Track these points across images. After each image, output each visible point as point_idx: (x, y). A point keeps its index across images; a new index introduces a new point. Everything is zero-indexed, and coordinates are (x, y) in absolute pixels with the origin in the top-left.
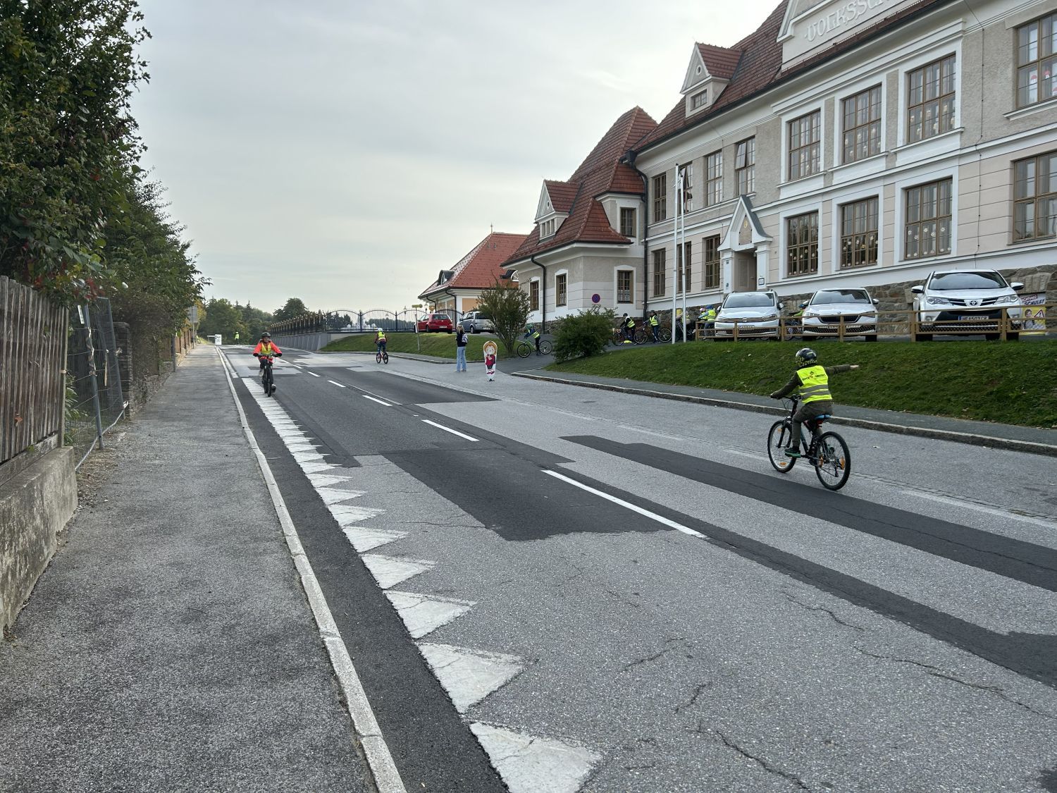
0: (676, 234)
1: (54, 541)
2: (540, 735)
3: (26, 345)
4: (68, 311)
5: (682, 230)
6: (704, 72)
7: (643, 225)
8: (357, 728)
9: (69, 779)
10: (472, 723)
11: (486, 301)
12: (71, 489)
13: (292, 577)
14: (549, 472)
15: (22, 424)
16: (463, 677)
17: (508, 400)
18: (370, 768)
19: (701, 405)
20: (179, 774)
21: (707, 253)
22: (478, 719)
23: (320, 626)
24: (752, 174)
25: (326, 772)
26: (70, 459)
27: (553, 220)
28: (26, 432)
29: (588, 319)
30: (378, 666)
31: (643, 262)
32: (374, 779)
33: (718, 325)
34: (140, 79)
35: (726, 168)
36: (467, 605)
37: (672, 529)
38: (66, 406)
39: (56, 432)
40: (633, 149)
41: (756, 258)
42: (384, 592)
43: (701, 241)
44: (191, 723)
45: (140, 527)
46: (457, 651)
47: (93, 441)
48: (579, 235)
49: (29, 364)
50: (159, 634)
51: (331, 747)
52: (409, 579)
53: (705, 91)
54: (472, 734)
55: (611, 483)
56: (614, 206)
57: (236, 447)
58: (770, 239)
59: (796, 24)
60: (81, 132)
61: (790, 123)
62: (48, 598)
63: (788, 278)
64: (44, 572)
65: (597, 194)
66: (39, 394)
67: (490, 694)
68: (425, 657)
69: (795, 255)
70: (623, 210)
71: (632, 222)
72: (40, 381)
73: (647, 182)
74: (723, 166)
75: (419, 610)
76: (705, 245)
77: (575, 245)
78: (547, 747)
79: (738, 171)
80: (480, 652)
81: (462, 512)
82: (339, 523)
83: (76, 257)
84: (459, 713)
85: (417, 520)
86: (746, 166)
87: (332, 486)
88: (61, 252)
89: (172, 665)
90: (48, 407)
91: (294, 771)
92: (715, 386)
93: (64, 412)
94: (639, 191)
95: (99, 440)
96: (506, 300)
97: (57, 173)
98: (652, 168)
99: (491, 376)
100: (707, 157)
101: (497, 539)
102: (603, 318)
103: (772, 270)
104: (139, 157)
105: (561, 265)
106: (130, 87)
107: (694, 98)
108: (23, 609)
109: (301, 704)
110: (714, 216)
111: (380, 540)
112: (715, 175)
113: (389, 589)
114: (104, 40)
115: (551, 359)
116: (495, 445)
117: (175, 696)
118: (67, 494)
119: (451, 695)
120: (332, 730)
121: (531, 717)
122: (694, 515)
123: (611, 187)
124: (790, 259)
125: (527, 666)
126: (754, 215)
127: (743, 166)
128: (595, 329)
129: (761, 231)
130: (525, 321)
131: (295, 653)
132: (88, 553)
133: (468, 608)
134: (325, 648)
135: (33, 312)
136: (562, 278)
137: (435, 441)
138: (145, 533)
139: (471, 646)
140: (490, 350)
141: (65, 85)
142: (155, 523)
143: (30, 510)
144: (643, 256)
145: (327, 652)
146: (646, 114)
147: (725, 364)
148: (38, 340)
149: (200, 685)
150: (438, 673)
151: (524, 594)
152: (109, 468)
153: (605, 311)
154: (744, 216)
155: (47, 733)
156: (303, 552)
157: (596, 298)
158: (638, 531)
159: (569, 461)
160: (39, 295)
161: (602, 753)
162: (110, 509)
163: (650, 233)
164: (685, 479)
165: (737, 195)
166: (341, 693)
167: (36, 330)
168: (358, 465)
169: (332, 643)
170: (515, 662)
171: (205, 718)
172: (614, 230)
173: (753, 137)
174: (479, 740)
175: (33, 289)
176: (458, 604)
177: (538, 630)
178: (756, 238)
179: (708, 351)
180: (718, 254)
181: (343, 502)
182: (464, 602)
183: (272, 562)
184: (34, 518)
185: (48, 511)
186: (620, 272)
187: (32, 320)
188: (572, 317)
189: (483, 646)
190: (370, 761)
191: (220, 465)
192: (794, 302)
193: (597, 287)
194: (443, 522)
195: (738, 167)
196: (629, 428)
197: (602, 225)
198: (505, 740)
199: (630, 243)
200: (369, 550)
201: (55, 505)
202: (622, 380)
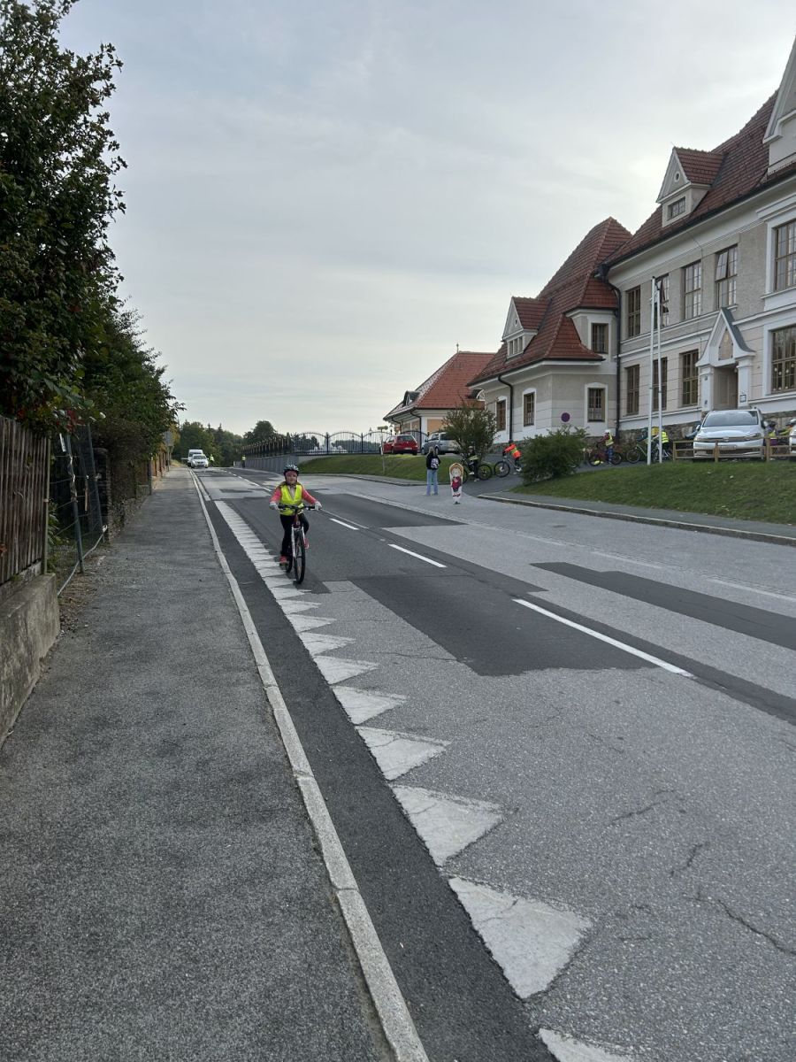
0: (652, 350)
1: (38, 667)
2: (523, 895)
3: (10, 477)
4: (50, 441)
5: (659, 345)
6: (682, 179)
7: (616, 341)
8: (332, 879)
9: (47, 922)
10: (451, 877)
11: (452, 422)
12: (53, 615)
13: (264, 710)
14: (521, 602)
15: (7, 554)
16: (441, 825)
17: (475, 524)
18: (346, 926)
19: (679, 531)
20: (155, 922)
21: (684, 369)
22: (457, 873)
23: (293, 764)
24: (733, 285)
25: (301, 928)
26: (53, 586)
27: (521, 338)
28: (11, 561)
29: (557, 439)
30: (351, 809)
31: (615, 380)
32: (351, 939)
33: (697, 445)
34: (116, 209)
35: (705, 279)
36: (441, 745)
37: (655, 666)
38: (49, 534)
39: (39, 560)
40: (606, 263)
41: (737, 374)
42: (357, 728)
43: (678, 356)
44: (168, 865)
45: (118, 654)
46: (432, 796)
47: (74, 565)
48: (548, 352)
49: (14, 495)
50: (136, 768)
51: (306, 900)
52: (381, 714)
53: (684, 199)
54: (451, 890)
55: (588, 614)
56: (585, 322)
57: (209, 571)
58: (753, 354)
59: (784, 123)
60: (60, 265)
61: (776, 229)
62: (32, 726)
63: (772, 394)
64: (28, 698)
65: (567, 309)
66: (23, 523)
67: (469, 846)
68: (400, 801)
69: (780, 370)
70: (595, 326)
71: (604, 338)
72: (24, 511)
73: (620, 296)
74: (702, 278)
75: (392, 749)
76: (682, 361)
77: (544, 363)
78: (531, 909)
79: (718, 282)
80: (457, 798)
81: (432, 643)
82: (310, 652)
83: (56, 389)
84: (437, 866)
85: (387, 651)
86: (727, 277)
87: (302, 613)
88: (43, 384)
89: (148, 801)
90: (31, 535)
91: (269, 924)
92: (695, 510)
93: (46, 540)
94: (611, 306)
95: (80, 564)
96: (472, 421)
97: (37, 306)
98: (624, 282)
99: (456, 499)
100: (684, 268)
101: (470, 673)
102: (574, 437)
103: (754, 386)
104: (116, 287)
105: (530, 384)
106: (106, 218)
107: (671, 207)
108: (8, 737)
109: (275, 850)
110: (692, 330)
111: (350, 671)
112: (693, 287)
113: (361, 725)
114: (82, 171)
115: (520, 481)
116: (462, 572)
117: (151, 834)
118: (50, 619)
119: (427, 844)
120: (307, 881)
121: (513, 874)
122: (678, 651)
123: (582, 302)
124: (774, 374)
125: (507, 815)
126: (735, 329)
127: (724, 276)
128: (565, 450)
129: (743, 345)
130: (492, 442)
131: (268, 793)
132: (69, 680)
133: (442, 749)
134: (298, 788)
135: (17, 444)
136: (530, 397)
137: (402, 566)
138: (123, 659)
139: (447, 790)
140: (456, 472)
141: (44, 218)
142: (131, 650)
143: (14, 639)
144: (615, 373)
145: (300, 793)
146: (619, 226)
147: (705, 486)
148: (21, 470)
149: (175, 824)
150: (413, 819)
151: (500, 735)
152: (89, 593)
153: (576, 431)
154: (724, 330)
155: (27, 871)
156: (275, 683)
157: (566, 417)
158: (619, 667)
159: (541, 590)
160: (22, 427)
161: (592, 920)
162: (89, 634)
163: (623, 350)
164: (666, 610)
165: (717, 307)
166: (316, 839)
167: (20, 461)
168: (327, 591)
169: (305, 783)
170: (493, 811)
171: (179, 860)
172: (585, 347)
173: (736, 245)
174: (460, 898)
175: (17, 421)
176: (432, 743)
177: (517, 774)
178: (738, 352)
179: (686, 472)
180: (696, 370)
181: (313, 630)
182: (437, 741)
183: (245, 693)
184: (18, 647)
185: (31, 638)
186: (591, 390)
187: (16, 451)
188: (541, 437)
189: (459, 791)
190: (346, 918)
191: (194, 590)
192: (779, 420)
193: (566, 406)
194: (413, 653)
195: (718, 279)
196: (604, 555)
197: (572, 341)
198: (487, 899)
199: (602, 360)
200: (340, 682)
201: (38, 633)
202: (593, 503)
